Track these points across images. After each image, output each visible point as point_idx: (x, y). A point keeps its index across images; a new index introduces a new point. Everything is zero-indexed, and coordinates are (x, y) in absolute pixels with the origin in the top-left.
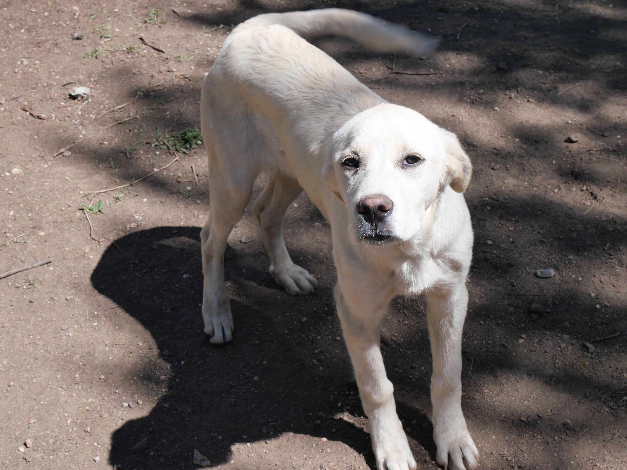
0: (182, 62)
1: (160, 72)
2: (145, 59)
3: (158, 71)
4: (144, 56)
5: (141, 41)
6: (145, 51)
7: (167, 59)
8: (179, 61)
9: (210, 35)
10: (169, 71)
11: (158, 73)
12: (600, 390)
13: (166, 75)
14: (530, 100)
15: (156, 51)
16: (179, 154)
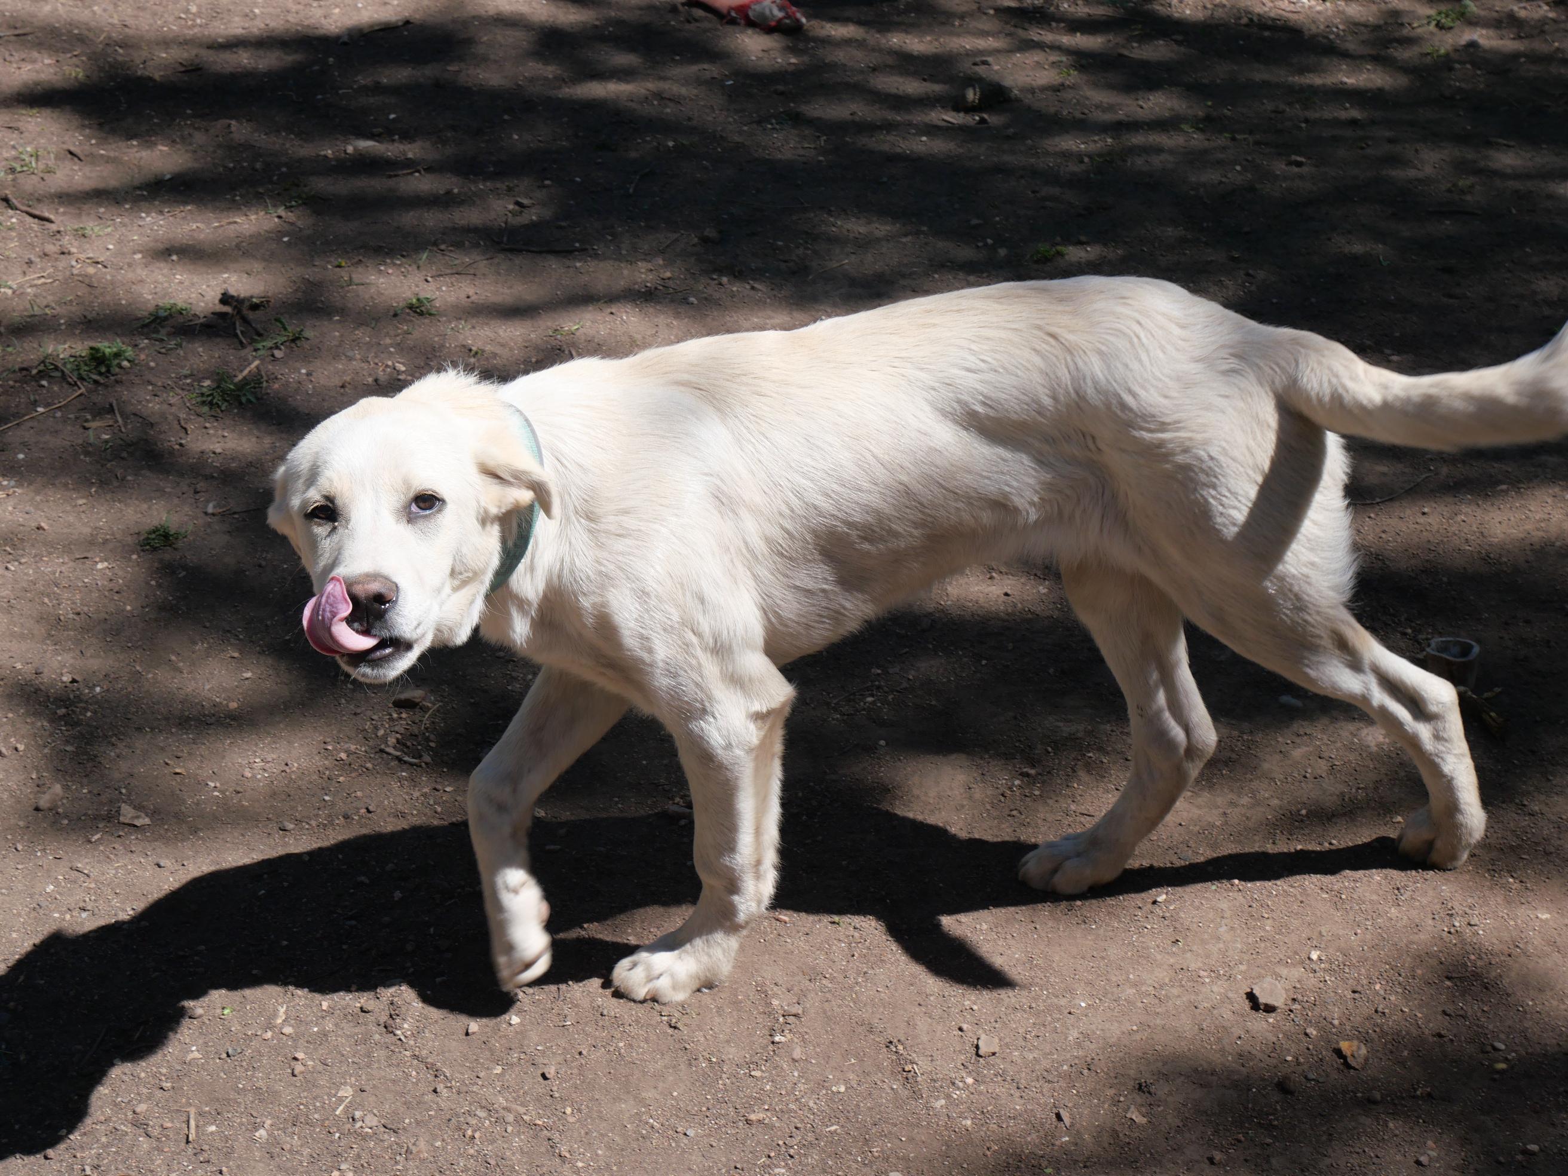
0: (90, 237)
1: (46, 255)
2: (14, 234)
3: (41, 254)
4: (10, 229)
5: (5, 204)
6: (14, 220)
7: (59, 232)
8: (84, 236)
9: (145, 193)
10: (63, 253)
11: (40, 257)
12: (829, 694)
13: (56, 260)
14: (756, 285)
15: (36, 220)
16: (85, 384)
